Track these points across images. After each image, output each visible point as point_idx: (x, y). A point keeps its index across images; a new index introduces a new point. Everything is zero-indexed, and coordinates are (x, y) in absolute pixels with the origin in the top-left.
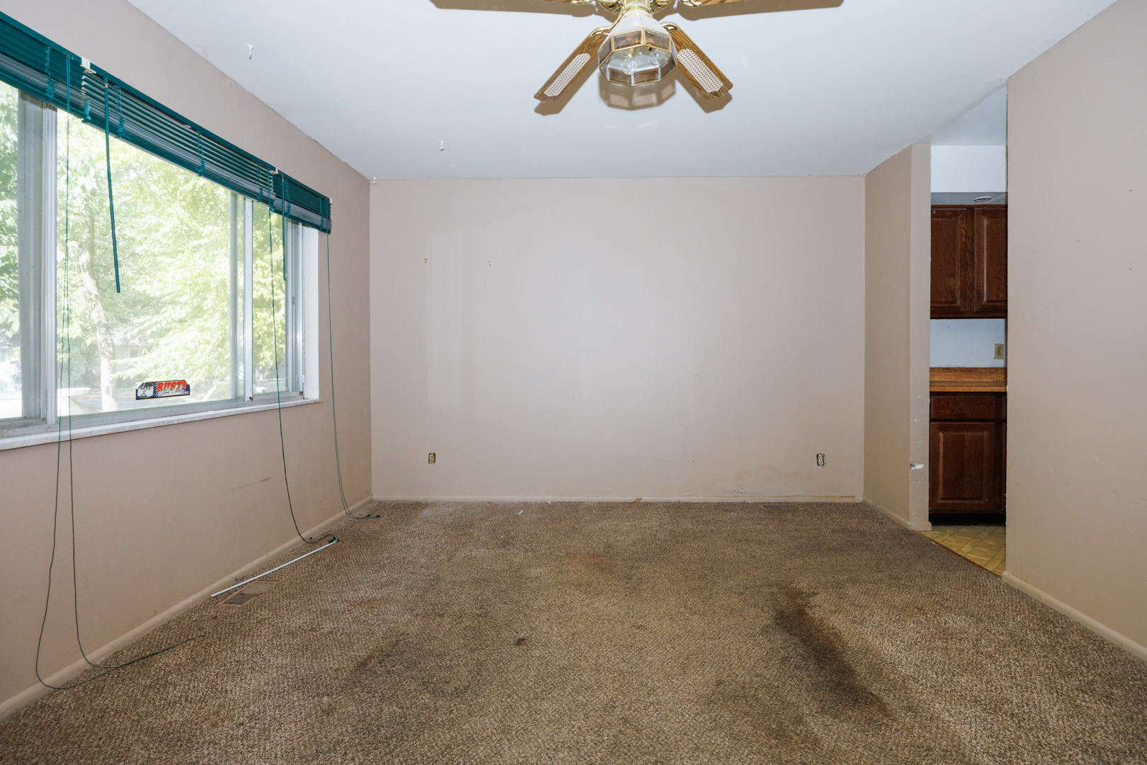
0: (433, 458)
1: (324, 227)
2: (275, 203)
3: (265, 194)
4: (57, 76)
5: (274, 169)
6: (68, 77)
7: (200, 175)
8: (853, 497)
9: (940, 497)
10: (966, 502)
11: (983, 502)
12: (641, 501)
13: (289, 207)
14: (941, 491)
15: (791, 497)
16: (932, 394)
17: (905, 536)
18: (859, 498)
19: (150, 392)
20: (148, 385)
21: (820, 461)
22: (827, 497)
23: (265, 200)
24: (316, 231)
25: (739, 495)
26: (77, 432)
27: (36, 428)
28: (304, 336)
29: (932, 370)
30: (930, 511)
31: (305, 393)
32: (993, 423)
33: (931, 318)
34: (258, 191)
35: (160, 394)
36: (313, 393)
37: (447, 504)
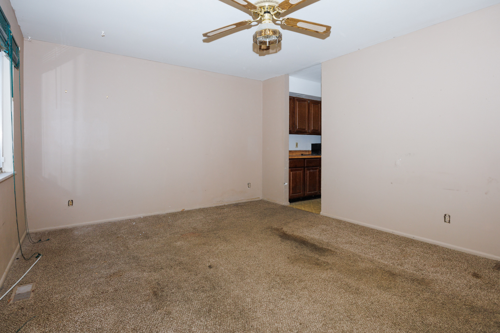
1: (18, 65)
8: (259, 198)
9: (291, 193)
10: (297, 194)
11: (301, 194)
12: (185, 210)
14: (291, 192)
15: (240, 200)
16: (289, 159)
17: (284, 207)
18: (261, 198)
21: (249, 186)
22: (251, 199)
25: (223, 202)
29: (290, 152)
30: (289, 198)
31: (3, 169)
32: (303, 168)
33: (289, 134)
36: (9, 168)
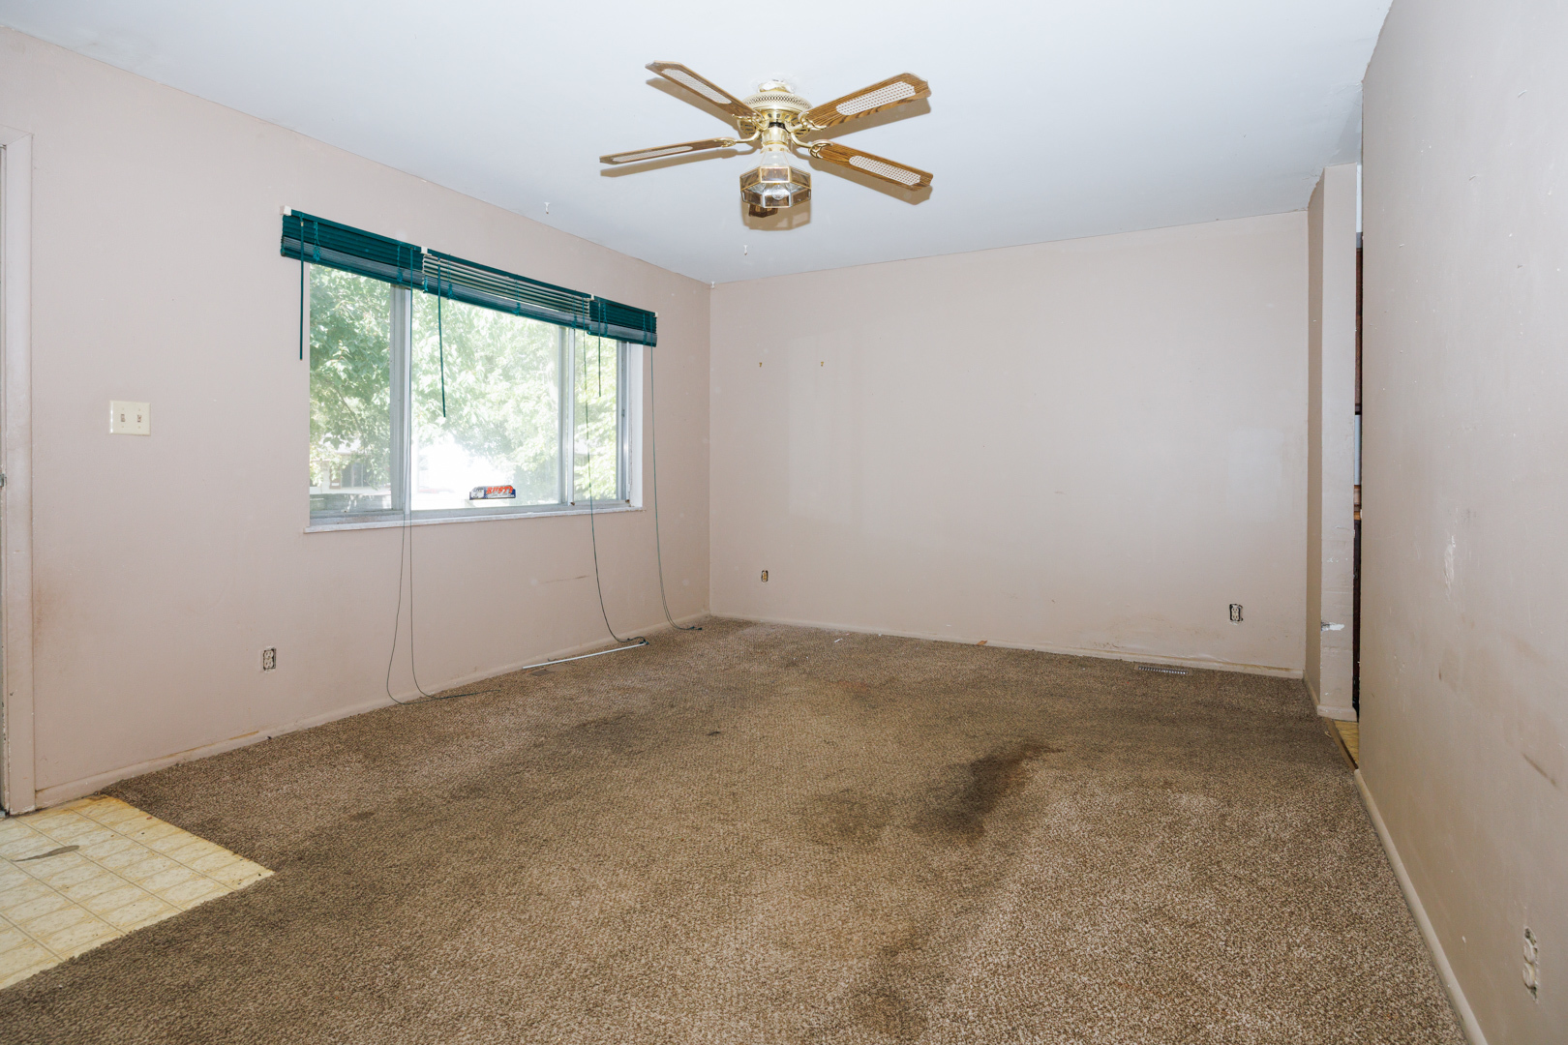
0: (765, 575)
1: (648, 340)
2: (590, 327)
3: (580, 320)
4: (405, 265)
5: (589, 296)
6: (412, 262)
7: (517, 314)
8: (1287, 669)
12: (987, 645)
13: (606, 328)
18: (1297, 672)
19: (481, 494)
20: (480, 489)
21: (1235, 614)
23: (580, 326)
24: (641, 346)
26: (415, 521)
27: (395, 516)
28: (630, 446)
31: (631, 501)
34: (573, 319)
35: (489, 496)
36: (637, 502)
37: (772, 626)
